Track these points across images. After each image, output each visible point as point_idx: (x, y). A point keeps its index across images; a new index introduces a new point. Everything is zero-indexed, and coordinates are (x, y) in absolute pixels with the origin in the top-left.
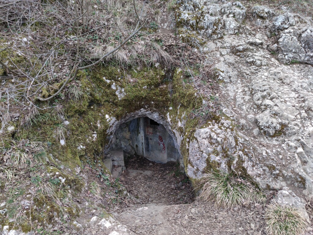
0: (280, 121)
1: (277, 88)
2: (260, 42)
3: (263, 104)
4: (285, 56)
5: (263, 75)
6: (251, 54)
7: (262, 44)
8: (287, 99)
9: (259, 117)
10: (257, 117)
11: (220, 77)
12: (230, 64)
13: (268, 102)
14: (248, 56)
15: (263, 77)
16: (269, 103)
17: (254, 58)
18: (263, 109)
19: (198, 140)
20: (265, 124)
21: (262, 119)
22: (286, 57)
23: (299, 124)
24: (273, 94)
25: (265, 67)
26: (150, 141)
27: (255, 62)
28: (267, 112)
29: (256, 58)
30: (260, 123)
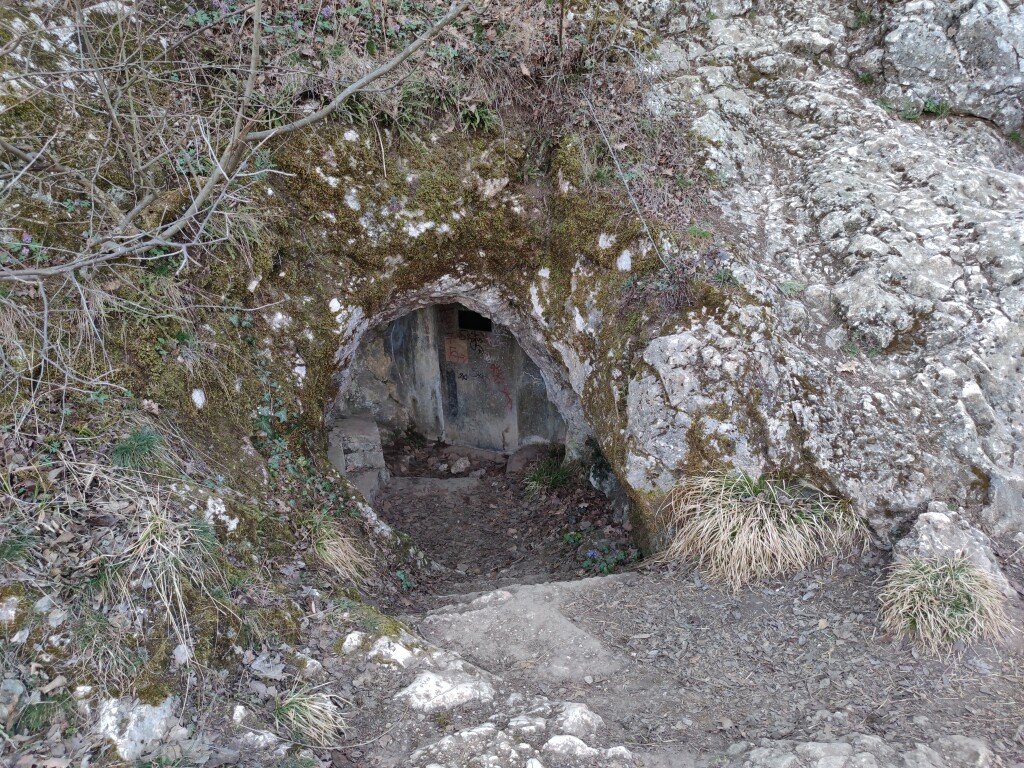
0: (909, 301)
1: (892, 198)
2: (826, 42)
3: (853, 249)
4: (904, 92)
5: (845, 154)
6: (802, 85)
7: (830, 50)
8: (924, 232)
9: (845, 292)
10: (839, 290)
11: (708, 162)
12: (735, 119)
13: (868, 242)
14: (791, 93)
15: (845, 160)
16: (874, 247)
17: (812, 97)
18: (853, 266)
19: (661, 372)
20: (863, 311)
21: (856, 297)
22: (909, 93)
23: (964, 308)
24: (884, 218)
25: (847, 128)
26: (460, 382)
27: (815, 110)
28: (868, 275)
29: (819, 97)
30: (847, 308)
